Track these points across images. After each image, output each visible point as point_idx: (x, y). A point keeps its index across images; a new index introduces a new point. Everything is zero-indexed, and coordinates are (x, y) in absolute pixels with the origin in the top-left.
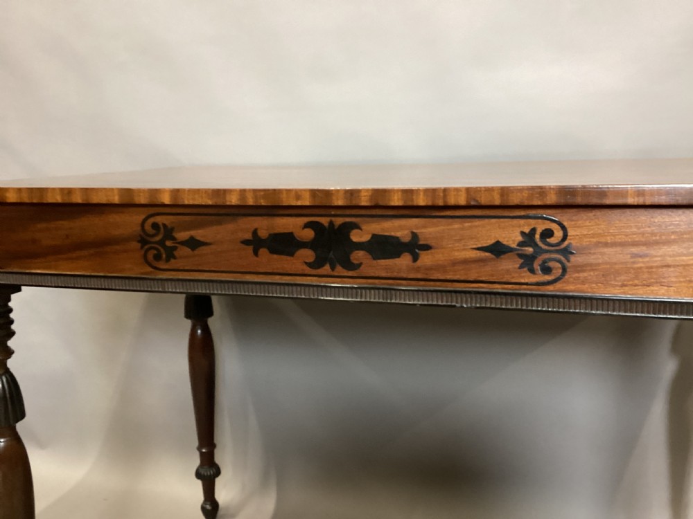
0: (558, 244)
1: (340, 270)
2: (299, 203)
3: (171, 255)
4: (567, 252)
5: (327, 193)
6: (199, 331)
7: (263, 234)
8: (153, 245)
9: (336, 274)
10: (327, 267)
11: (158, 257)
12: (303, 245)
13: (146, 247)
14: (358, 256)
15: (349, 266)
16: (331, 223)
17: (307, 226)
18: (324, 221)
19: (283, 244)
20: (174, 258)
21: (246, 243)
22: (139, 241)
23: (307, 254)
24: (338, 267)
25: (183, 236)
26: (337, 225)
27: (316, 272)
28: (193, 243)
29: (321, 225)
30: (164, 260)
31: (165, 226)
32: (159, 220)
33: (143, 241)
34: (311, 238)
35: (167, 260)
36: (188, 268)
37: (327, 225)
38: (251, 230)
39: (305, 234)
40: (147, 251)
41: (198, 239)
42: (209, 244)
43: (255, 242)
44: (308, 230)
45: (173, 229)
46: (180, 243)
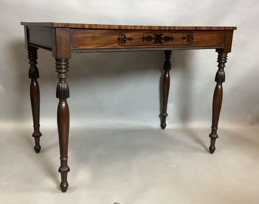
0: (192, 37)
1: (159, 44)
2: (156, 29)
3: (125, 42)
4: (193, 39)
5: (161, 27)
6: (35, 84)
7: (145, 36)
8: (121, 40)
9: (158, 45)
10: (157, 43)
11: (122, 43)
12: (153, 39)
13: (119, 40)
14: (162, 41)
15: (161, 43)
16: (158, 34)
17: (154, 34)
18: (157, 33)
19: (149, 39)
20: (126, 43)
21: (142, 38)
22: (117, 39)
23: (153, 41)
24: (159, 43)
25: (128, 37)
26: (159, 34)
27: (155, 45)
28: (130, 39)
29: (156, 34)
30: (123, 43)
31: (124, 35)
32: (123, 34)
33: (118, 39)
34: (154, 37)
35: (124, 43)
36: (128, 45)
37: (157, 34)
38: (143, 36)
39: (153, 36)
40: (119, 41)
41: (131, 38)
42: (134, 39)
43: (143, 38)
44: (154, 35)
45: (126, 36)
46: (127, 39)
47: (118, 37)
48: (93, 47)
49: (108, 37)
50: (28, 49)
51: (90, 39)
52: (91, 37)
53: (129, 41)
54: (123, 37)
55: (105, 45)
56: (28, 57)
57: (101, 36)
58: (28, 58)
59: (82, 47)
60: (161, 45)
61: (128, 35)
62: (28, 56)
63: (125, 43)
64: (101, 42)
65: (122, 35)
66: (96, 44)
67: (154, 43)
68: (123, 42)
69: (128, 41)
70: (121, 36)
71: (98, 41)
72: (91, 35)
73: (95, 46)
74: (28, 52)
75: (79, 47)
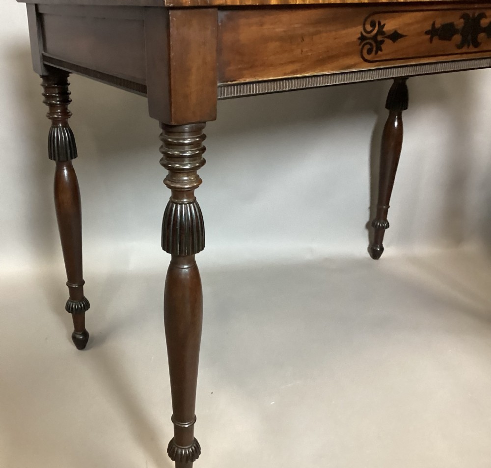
1: (471, 48)
3: (379, 46)
8: (368, 41)
9: (469, 51)
10: (466, 46)
11: (369, 52)
12: (456, 32)
13: (365, 42)
14: (481, 36)
15: (476, 44)
16: (474, 15)
17: (462, 17)
18: (470, 13)
20: (381, 50)
21: (427, 33)
22: (359, 39)
23: (457, 38)
24: (471, 46)
25: (390, 30)
26: (476, 15)
27: (459, 51)
28: (395, 36)
29: (468, 15)
30: (374, 52)
31: (379, 23)
32: (376, 18)
33: (362, 38)
34: (463, 25)
35: (376, 53)
36: (388, 58)
37: (471, 16)
38: (432, 22)
39: (459, 23)
40: (363, 46)
41: (400, 32)
42: (406, 36)
43: (433, 32)
44: (462, 20)
45: (384, 25)
46: (386, 37)
47: (361, 33)
48: (285, 74)
49: (334, 33)
50: (42, 77)
51: (277, 44)
52: (281, 39)
53: (391, 41)
54: (375, 32)
55: (321, 61)
56: (43, 98)
57: (312, 30)
58: (44, 102)
59: (251, 76)
60: (476, 50)
61: (391, 24)
62: (44, 95)
63: (380, 53)
64: (310, 54)
65: (373, 25)
66: (292, 62)
67: (459, 47)
68: (374, 49)
69: (388, 42)
70: (369, 28)
71: (299, 51)
72: (279, 30)
73: (290, 68)
74: (42, 85)
75: (242, 76)
